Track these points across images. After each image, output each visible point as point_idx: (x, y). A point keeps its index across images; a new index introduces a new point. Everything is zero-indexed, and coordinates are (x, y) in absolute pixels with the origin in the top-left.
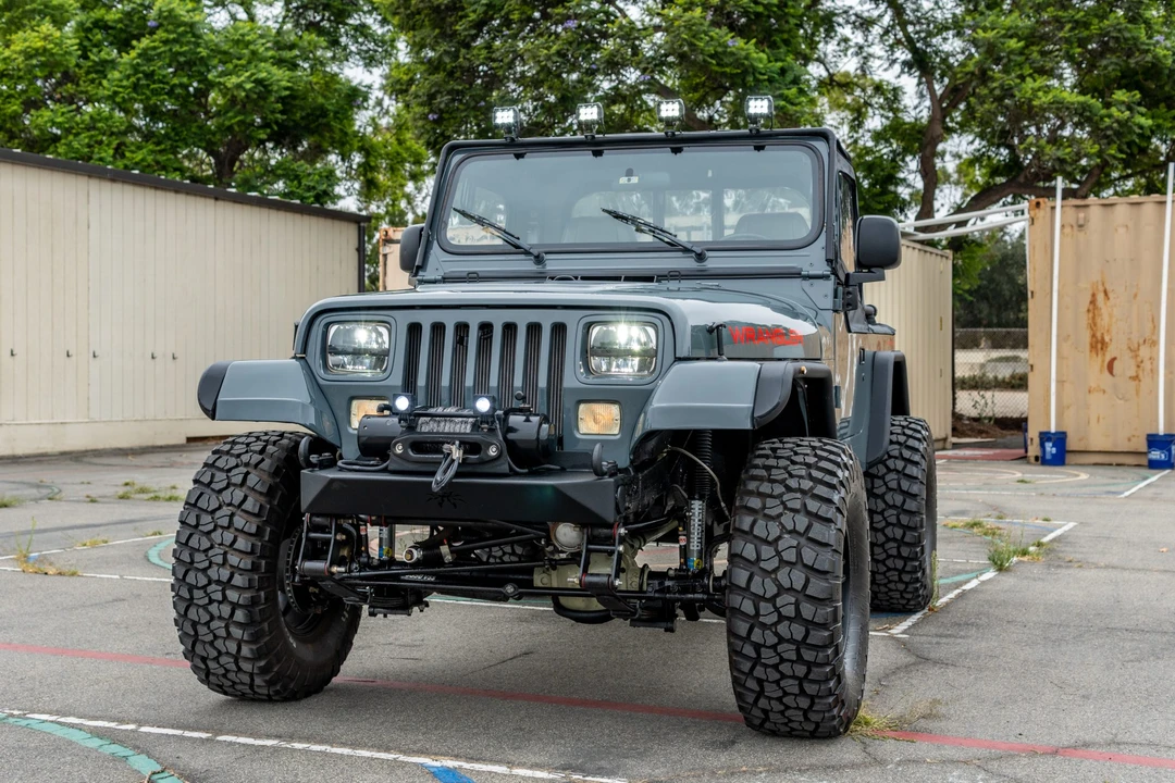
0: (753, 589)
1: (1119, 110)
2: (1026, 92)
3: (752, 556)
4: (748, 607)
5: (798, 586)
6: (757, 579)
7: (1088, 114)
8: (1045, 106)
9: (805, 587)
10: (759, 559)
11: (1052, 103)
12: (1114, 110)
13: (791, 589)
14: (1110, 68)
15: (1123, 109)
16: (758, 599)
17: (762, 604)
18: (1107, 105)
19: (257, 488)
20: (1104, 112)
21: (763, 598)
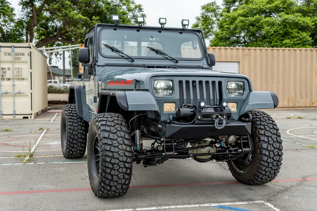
0: (268, 149)
1: (95, 21)
2: (71, 15)
3: (267, 141)
4: (267, 153)
5: (278, 147)
6: (269, 146)
7: (87, 22)
8: (77, 19)
9: (279, 147)
10: (269, 141)
11: (78, 18)
12: (93, 21)
13: (277, 148)
14: (92, 11)
15: (96, 21)
16: (269, 151)
17: (271, 152)
18: (91, 20)
19: (126, 131)
20: (91, 22)
21: (271, 151)
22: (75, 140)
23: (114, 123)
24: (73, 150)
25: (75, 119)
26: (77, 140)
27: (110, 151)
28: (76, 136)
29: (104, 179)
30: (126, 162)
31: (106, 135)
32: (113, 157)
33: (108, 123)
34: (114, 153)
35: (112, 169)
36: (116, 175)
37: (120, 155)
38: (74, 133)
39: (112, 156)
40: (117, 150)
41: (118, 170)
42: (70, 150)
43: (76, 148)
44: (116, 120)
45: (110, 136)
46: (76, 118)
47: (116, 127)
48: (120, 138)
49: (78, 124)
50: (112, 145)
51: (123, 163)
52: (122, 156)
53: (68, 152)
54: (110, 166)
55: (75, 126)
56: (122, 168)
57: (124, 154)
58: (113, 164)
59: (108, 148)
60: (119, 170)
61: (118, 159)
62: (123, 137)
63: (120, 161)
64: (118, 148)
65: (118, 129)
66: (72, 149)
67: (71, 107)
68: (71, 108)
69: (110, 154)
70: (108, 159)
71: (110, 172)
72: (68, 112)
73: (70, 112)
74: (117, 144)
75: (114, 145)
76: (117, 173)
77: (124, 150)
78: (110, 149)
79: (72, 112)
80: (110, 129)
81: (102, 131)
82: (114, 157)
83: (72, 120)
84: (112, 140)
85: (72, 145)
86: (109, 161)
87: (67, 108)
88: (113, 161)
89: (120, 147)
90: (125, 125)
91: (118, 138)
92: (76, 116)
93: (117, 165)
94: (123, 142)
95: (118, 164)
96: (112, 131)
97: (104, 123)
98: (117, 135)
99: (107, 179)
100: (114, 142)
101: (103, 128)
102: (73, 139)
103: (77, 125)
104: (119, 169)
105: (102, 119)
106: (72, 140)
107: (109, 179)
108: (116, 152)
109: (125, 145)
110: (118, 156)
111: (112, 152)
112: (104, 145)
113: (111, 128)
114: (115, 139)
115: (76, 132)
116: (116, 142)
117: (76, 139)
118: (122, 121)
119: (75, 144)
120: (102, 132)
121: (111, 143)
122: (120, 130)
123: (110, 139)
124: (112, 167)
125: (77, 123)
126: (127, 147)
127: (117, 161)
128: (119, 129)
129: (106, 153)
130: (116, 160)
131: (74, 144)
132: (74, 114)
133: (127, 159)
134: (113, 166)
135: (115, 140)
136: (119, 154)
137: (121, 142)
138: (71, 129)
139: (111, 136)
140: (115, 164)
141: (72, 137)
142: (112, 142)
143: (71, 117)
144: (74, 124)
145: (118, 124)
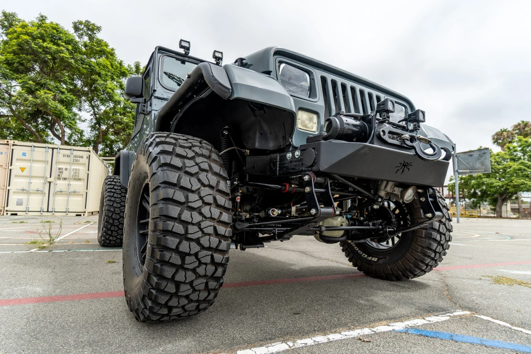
22: (114, 226)
23: (193, 151)
24: (111, 238)
25: (117, 198)
26: (117, 226)
27: (179, 220)
28: (116, 221)
29: (154, 292)
30: (217, 250)
31: (173, 177)
32: (185, 237)
33: (179, 150)
34: (190, 227)
35: (181, 267)
36: (187, 281)
37: (203, 232)
38: (114, 216)
39: (183, 232)
40: (197, 218)
41: (194, 270)
42: (106, 239)
43: (116, 237)
44: (198, 146)
45: (182, 181)
46: (119, 196)
47: (198, 162)
48: (207, 188)
49: (121, 204)
50: (186, 205)
51: (210, 253)
52: (209, 235)
53: (104, 240)
54: (176, 259)
55: (117, 208)
56: (206, 264)
57: (215, 229)
58: (183, 255)
59: (174, 211)
60: (198, 270)
61: (197, 241)
62: (214, 185)
63: (203, 248)
64: (201, 214)
65: (202, 167)
66: (109, 237)
67: (115, 180)
68: (114, 182)
69: (179, 228)
70: (172, 242)
71: (173, 276)
72: (109, 186)
73: (112, 187)
74: (199, 203)
75: (190, 204)
76: (191, 276)
77: (214, 219)
78: (180, 214)
79: (114, 188)
80: (184, 164)
81: (160, 166)
82: (189, 236)
83: (113, 199)
84: (186, 192)
85: (109, 232)
86: (174, 247)
87: (109, 181)
88: (184, 247)
89: (206, 210)
90: (218, 160)
91: (202, 188)
92: (120, 194)
93: (193, 259)
94: (215, 199)
95: (196, 255)
96: (187, 169)
97: (169, 148)
98: (199, 180)
99: (163, 292)
100: (193, 197)
101: (165, 159)
102: (112, 225)
103: (120, 206)
104: (198, 267)
105: (163, 139)
106: (110, 226)
107: (167, 293)
108: (193, 224)
109: (218, 206)
110: (200, 234)
111: (185, 223)
112: (163, 202)
113: (186, 161)
114: (194, 189)
115: (117, 215)
116: (196, 197)
117: (116, 224)
118: (211, 151)
119: (114, 231)
120: (160, 169)
121: (183, 200)
122: (208, 168)
123: (183, 188)
124: (179, 262)
125: (119, 203)
126: (221, 213)
127: (195, 248)
128: (205, 166)
129: (168, 225)
130: (193, 244)
131: (112, 231)
132: (117, 191)
133: (220, 242)
134: (183, 259)
135: (193, 192)
136: (201, 230)
137: (209, 199)
138: (110, 210)
139: (185, 181)
140: (189, 254)
141: (111, 221)
142: (187, 197)
143: (112, 194)
144: (115, 205)
145: (202, 155)
